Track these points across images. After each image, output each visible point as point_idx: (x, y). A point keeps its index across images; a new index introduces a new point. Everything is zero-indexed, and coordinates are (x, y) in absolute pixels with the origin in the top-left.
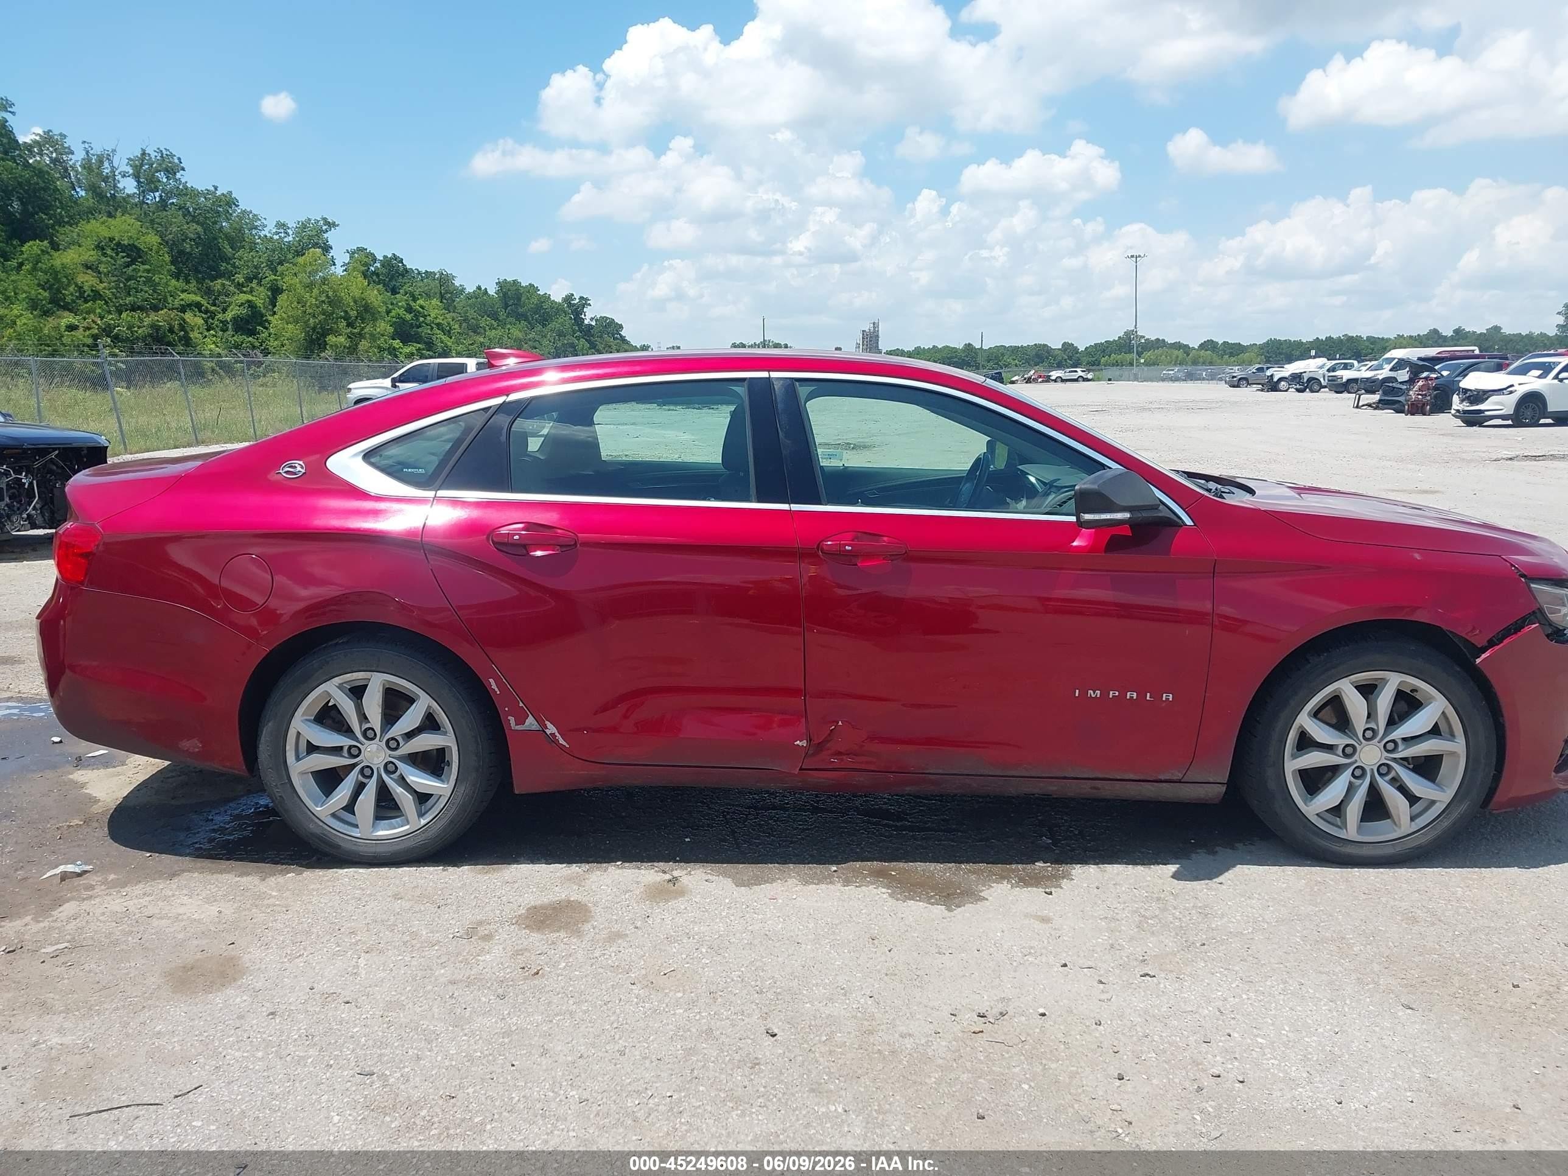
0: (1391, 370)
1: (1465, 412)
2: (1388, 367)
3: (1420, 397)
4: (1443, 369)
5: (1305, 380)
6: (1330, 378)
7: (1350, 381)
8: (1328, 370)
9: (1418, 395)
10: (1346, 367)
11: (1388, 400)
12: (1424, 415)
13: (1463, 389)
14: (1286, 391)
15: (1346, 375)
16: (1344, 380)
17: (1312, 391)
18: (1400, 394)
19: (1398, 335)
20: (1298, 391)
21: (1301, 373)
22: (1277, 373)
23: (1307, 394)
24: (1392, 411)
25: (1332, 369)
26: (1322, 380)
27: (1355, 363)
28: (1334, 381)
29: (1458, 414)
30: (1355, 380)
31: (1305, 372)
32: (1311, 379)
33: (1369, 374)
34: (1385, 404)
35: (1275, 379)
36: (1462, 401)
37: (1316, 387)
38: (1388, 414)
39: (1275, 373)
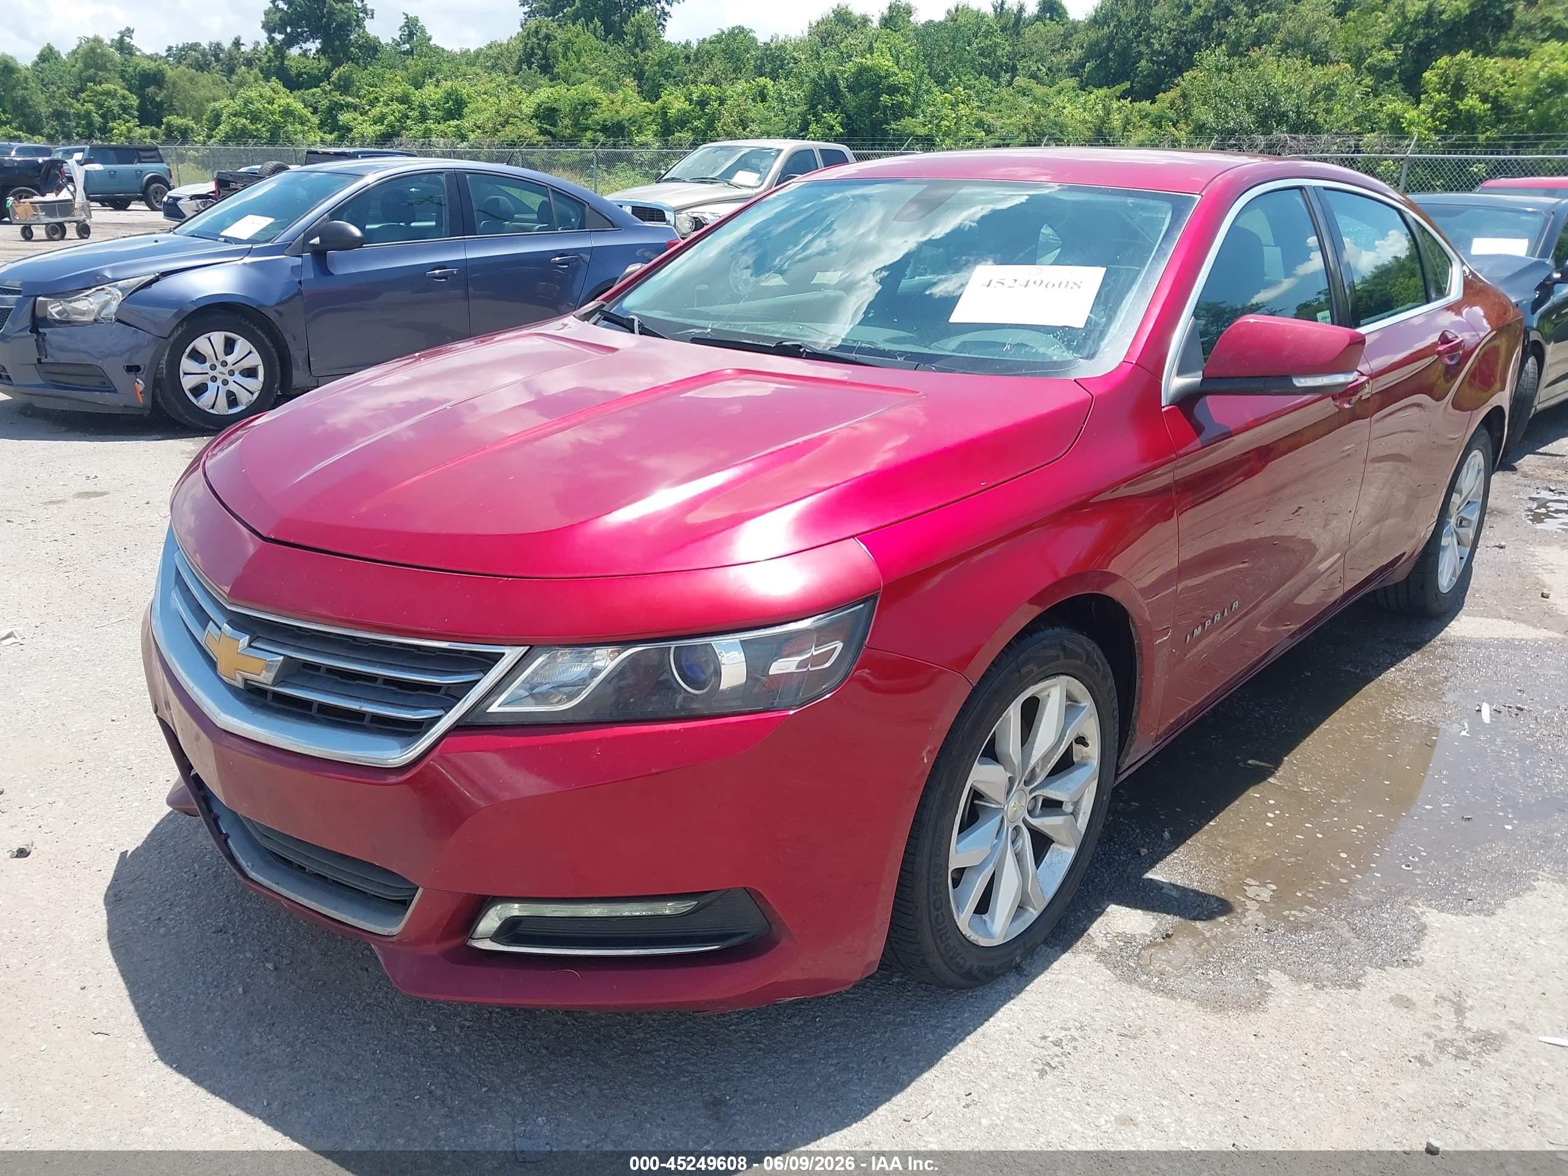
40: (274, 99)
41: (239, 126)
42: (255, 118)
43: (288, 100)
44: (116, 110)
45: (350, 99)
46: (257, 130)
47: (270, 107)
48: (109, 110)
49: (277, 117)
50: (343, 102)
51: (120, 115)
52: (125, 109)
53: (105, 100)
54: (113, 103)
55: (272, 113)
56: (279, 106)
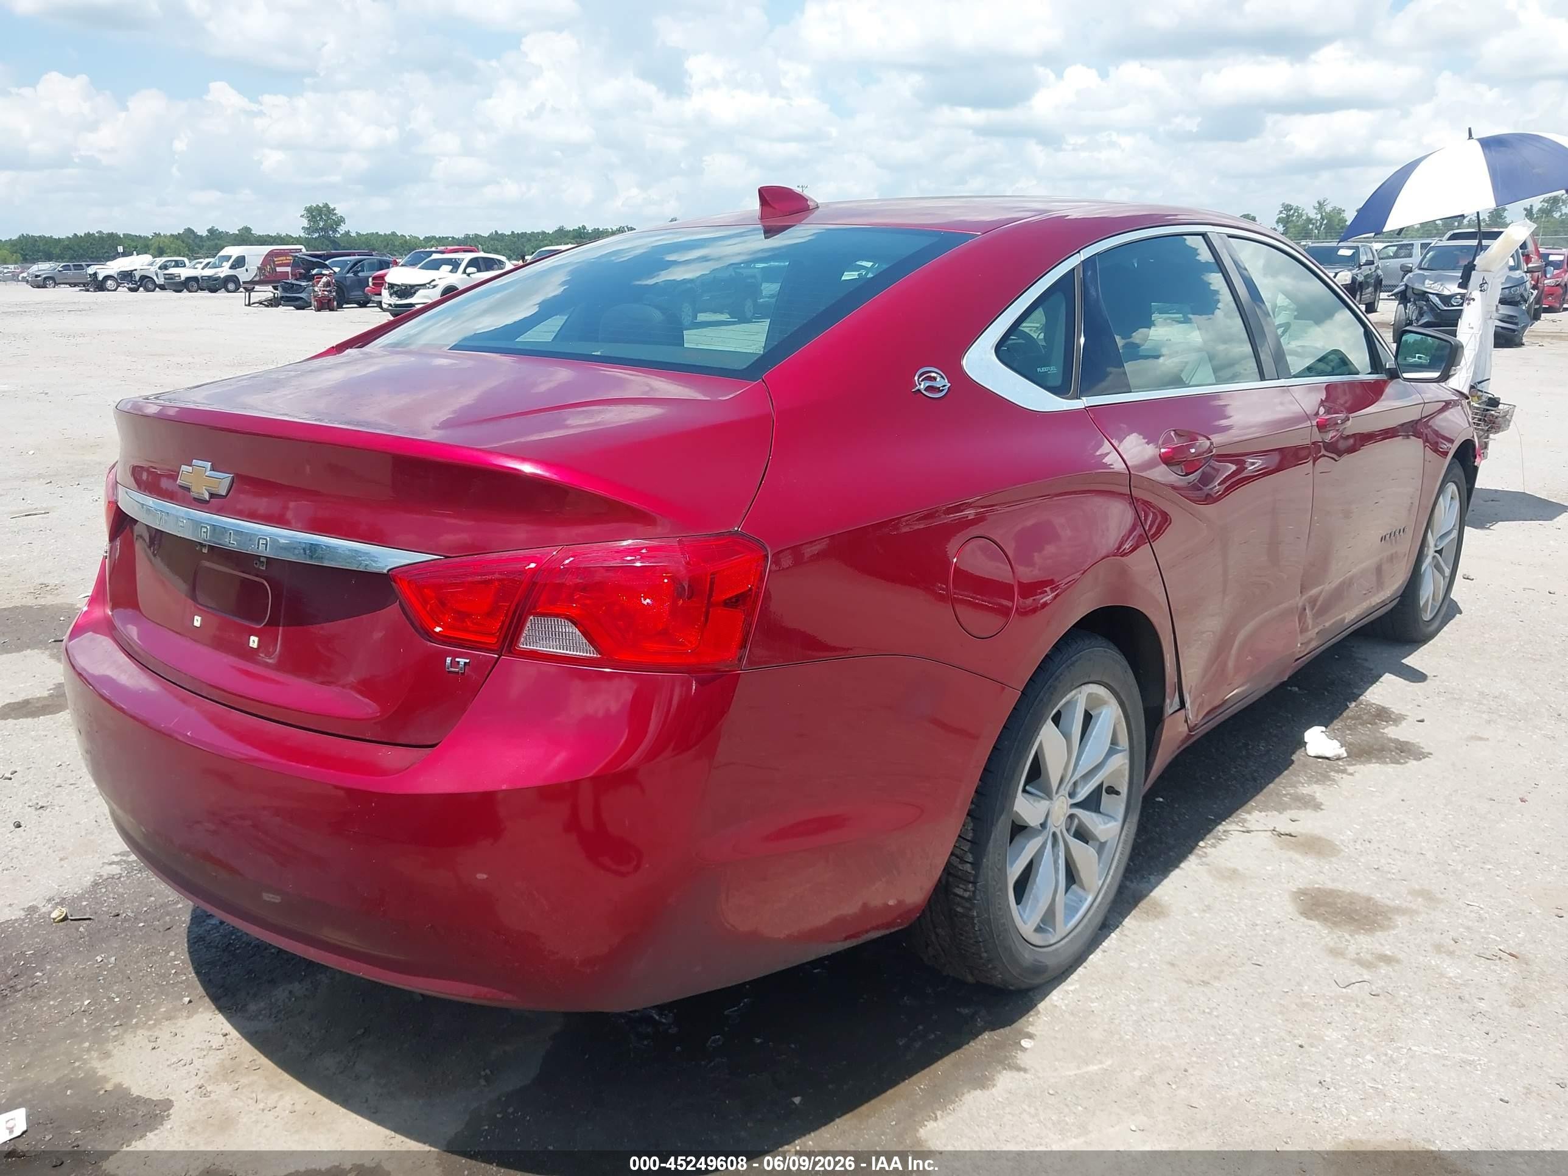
0: (230, 268)
1: (397, 306)
2: (227, 265)
3: (326, 293)
4: (336, 264)
5: (137, 278)
6: (167, 276)
7: (189, 279)
8: (160, 268)
9: (324, 291)
10: (177, 264)
11: (290, 297)
12: (333, 310)
13: (389, 284)
14: (115, 290)
15: (184, 273)
16: (183, 278)
17: (147, 290)
18: (301, 291)
19: (155, 233)
20: (131, 290)
21: (132, 271)
22: (103, 270)
23: (141, 294)
24: (292, 308)
25: (164, 267)
26: (155, 278)
27: (186, 260)
28: (172, 279)
29: (390, 308)
30: (195, 279)
31: (136, 270)
32: (143, 278)
33: (208, 272)
34: (287, 301)
35: (100, 278)
36: (391, 295)
37: (151, 286)
38: (286, 312)
39: (98, 271)
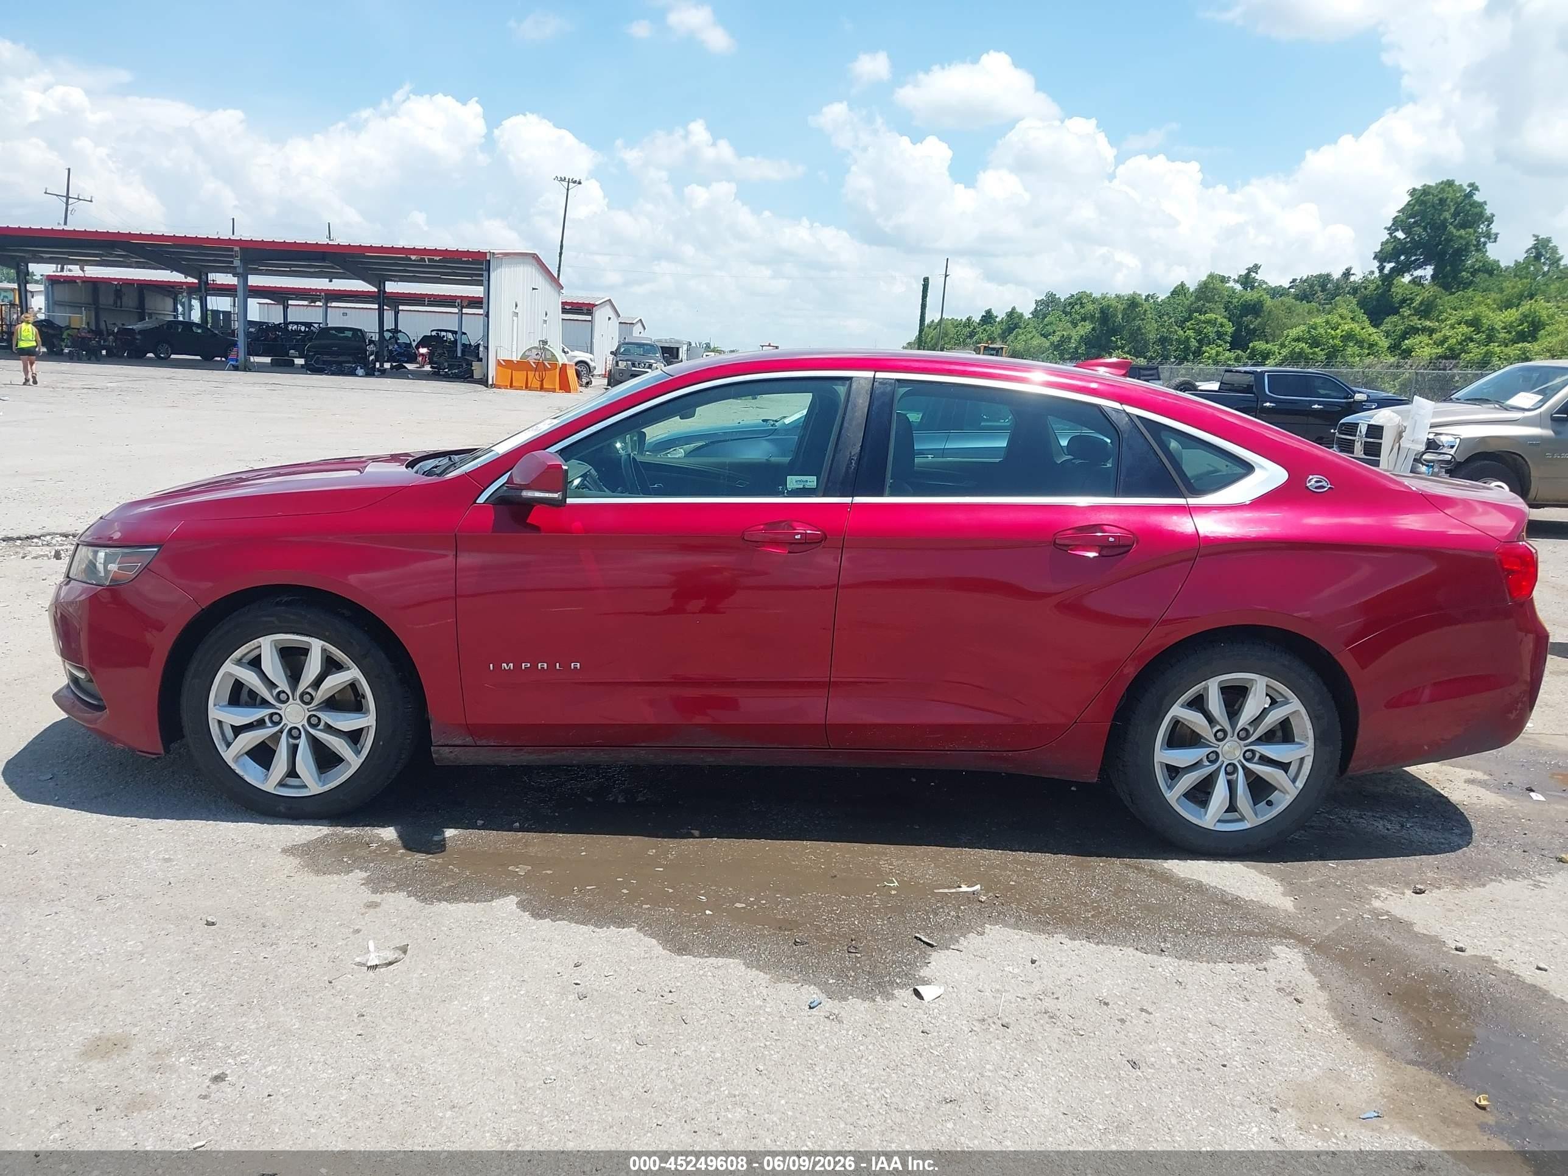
40: (1340, 325)
41: (1297, 350)
42: (1315, 343)
43: (1353, 326)
44: (1212, 336)
45: (1428, 323)
46: (1314, 353)
47: (1333, 332)
48: (1206, 336)
49: (1337, 342)
50: (1420, 326)
51: (1214, 340)
52: (1220, 335)
53: (1205, 328)
54: (1210, 330)
55: (1333, 338)
56: (1342, 331)
